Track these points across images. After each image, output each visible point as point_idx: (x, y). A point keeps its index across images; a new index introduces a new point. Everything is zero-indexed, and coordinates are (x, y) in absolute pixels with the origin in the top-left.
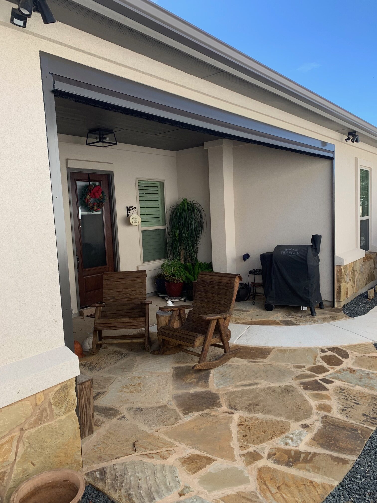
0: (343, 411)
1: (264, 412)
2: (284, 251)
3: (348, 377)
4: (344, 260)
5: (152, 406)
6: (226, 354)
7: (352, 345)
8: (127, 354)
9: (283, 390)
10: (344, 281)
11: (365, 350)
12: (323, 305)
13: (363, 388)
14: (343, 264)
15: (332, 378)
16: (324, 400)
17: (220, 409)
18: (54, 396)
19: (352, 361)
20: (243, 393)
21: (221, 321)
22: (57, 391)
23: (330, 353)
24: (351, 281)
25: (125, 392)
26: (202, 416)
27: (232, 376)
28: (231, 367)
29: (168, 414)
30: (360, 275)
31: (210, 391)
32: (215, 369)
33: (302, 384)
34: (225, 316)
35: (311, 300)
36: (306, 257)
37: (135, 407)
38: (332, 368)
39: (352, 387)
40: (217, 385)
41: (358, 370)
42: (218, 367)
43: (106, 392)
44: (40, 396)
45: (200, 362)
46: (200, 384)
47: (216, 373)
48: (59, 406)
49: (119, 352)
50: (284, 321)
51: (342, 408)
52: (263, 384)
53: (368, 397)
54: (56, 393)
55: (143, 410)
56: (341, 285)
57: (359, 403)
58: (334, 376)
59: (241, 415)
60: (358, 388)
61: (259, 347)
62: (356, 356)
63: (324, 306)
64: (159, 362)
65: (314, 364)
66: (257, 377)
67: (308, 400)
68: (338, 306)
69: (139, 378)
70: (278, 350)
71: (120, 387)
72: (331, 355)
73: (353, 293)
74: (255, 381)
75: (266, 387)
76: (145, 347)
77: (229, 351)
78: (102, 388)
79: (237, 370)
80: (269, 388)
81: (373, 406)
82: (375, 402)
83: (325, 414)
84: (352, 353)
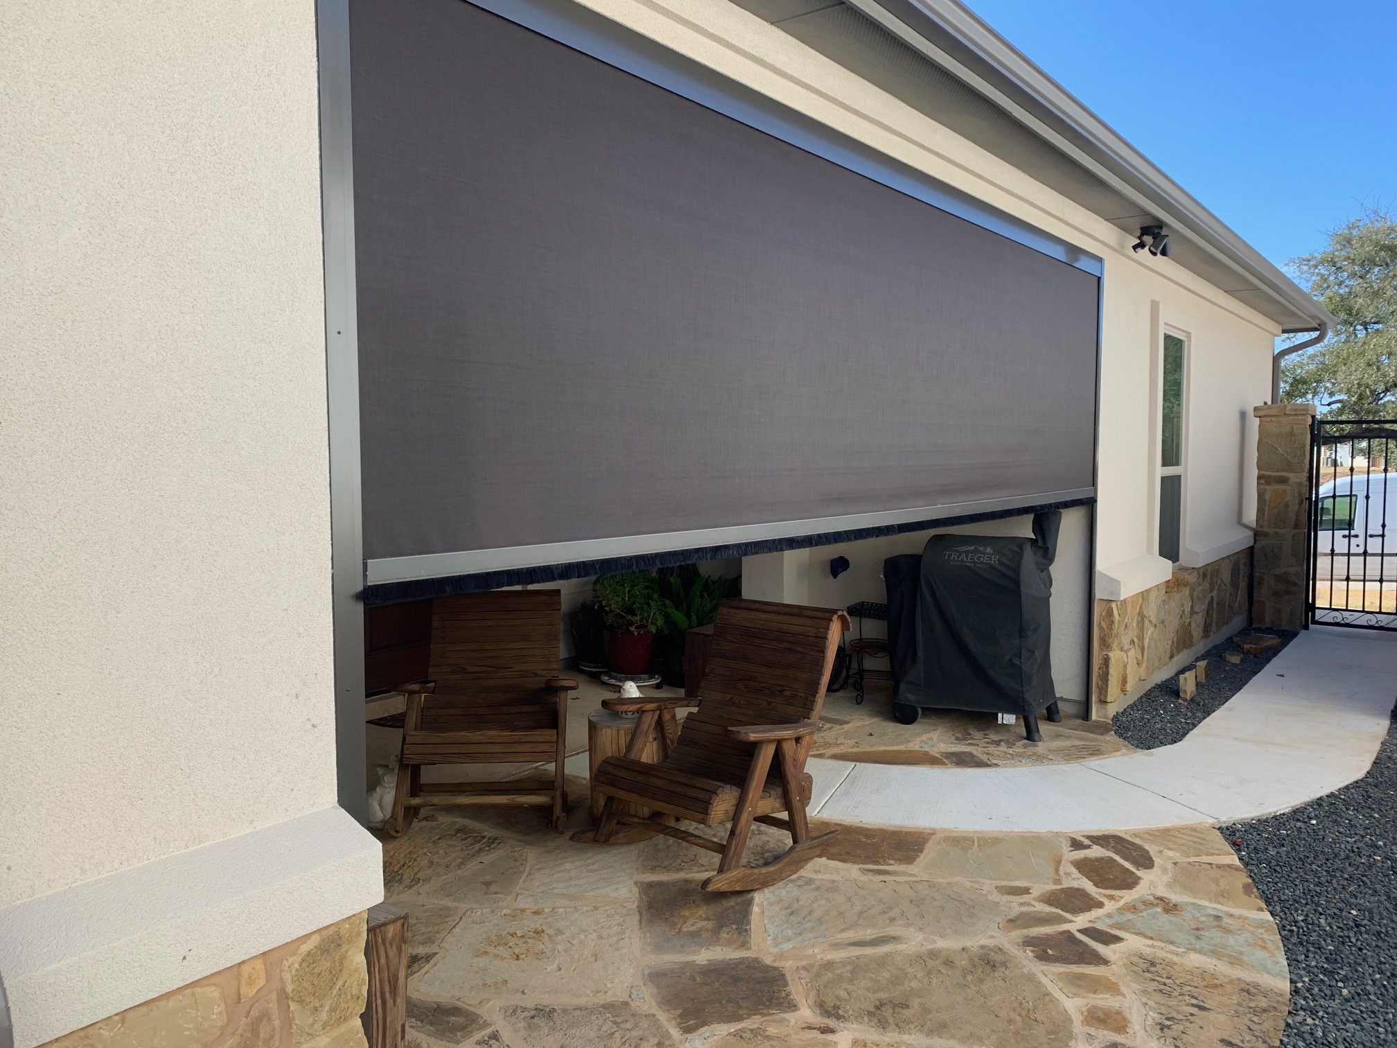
0: (1162, 1029)
1: (926, 1027)
2: (956, 551)
3: (1160, 924)
4: (1122, 584)
5: (582, 1001)
6: (799, 847)
7: (1158, 830)
8: (495, 839)
9: (976, 960)
10: (1120, 643)
11: (1198, 846)
12: (1058, 712)
13: (1209, 960)
14: (1119, 594)
15: (1117, 928)
16: (1101, 996)
17: (792, 1017)
18: (297, 970)
19: (1167, 878)
20: (857, 968)
21: (788, 748)
22: (309, 953)
23: (1096, 852)
24: (1136, 645)
25: (496, 956)
26: (741, 1037)
27: (817, 914)
28: (813, 886)
29: (633, 1028)
30: (1157, 630)
31: (756, 960)
32: (766, 890)
33: (1029, 942)
34: (802, 731)
35: (1026, 696)
36: (1017, 571)
37: (530, 1004)
38: (1111, 898)
39: (1177, 954)
40: (776, 943)
41: (1188, 904)
42: (775, 886)
43: (436, 954)
44: (253, 969)
45: (725, 868)
46: (724, 935)
47: (771, 904)
48: (312, 1005)
49: (471, 831)
50: (953, 754)
51: (1157, 1020)
52: (914, 941)
53: (1229, 988)
54: (303, 960)
55: (556, 1014)
56: (1111, 655)
57: (1205, 1005)
58: (1120, 921)
59: (857, 1035)
60: (1196, 960)
61: (891, 829)
62: (1175, 864)
63: (1061, 714)
64: (596, 866)
65: (1057, 882)
66: (892, 920)
67: (1056, 995)
68: (1100, 717)
69: (536, 913)
70: (946, 839)
71: (480, 940)
72: (1102, 859)
73: (1140, 680)
74: (887, 929)
75: (924, 949)
76: (555, 818)
77: (807, 839)
78: (424, 943)
79: (830, 894)
80: (933, 954)
81: (1249, 1016)
82: (1253, 1005)
83: (1112, 1038)
84: (1160, 852)
